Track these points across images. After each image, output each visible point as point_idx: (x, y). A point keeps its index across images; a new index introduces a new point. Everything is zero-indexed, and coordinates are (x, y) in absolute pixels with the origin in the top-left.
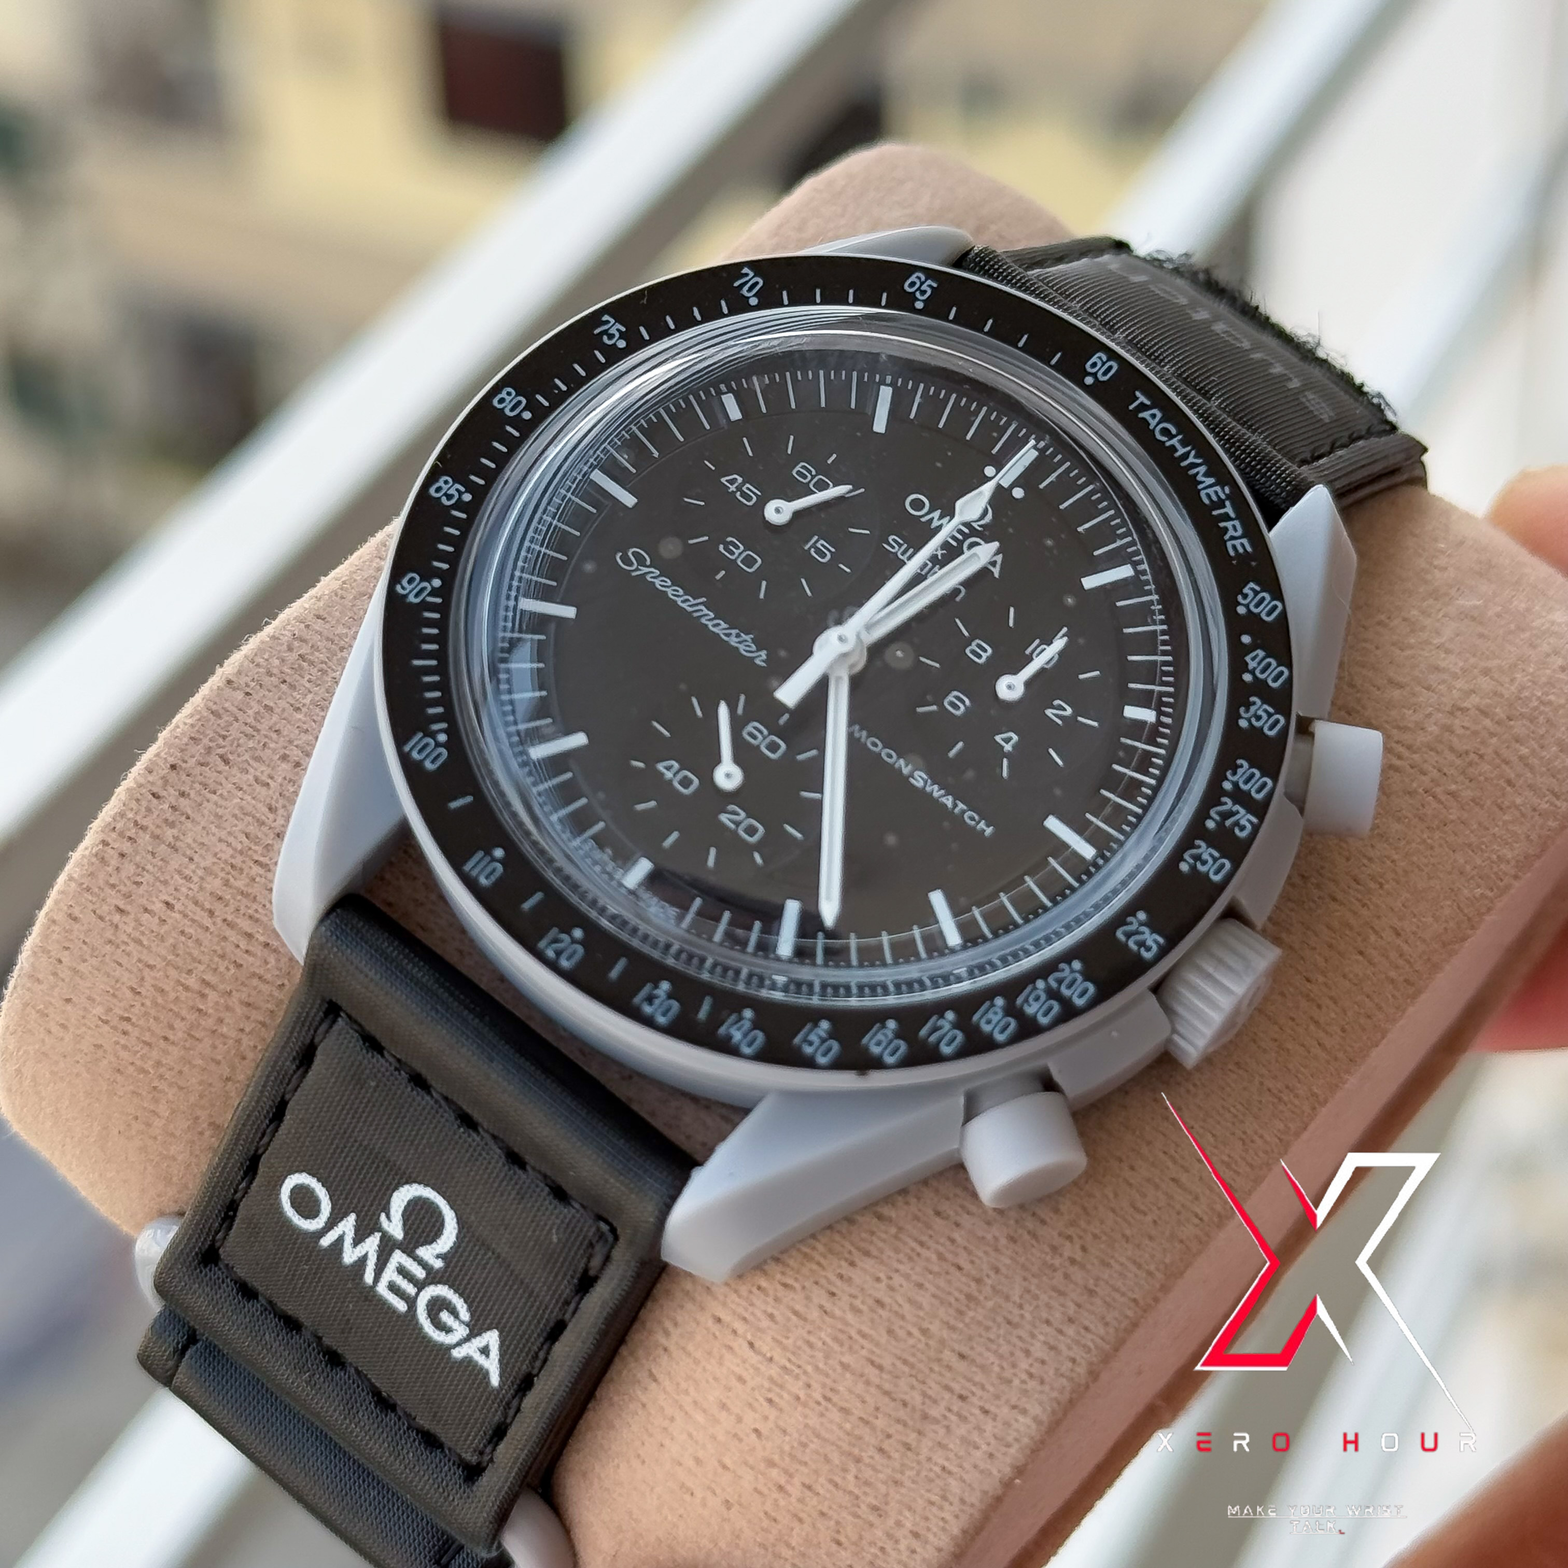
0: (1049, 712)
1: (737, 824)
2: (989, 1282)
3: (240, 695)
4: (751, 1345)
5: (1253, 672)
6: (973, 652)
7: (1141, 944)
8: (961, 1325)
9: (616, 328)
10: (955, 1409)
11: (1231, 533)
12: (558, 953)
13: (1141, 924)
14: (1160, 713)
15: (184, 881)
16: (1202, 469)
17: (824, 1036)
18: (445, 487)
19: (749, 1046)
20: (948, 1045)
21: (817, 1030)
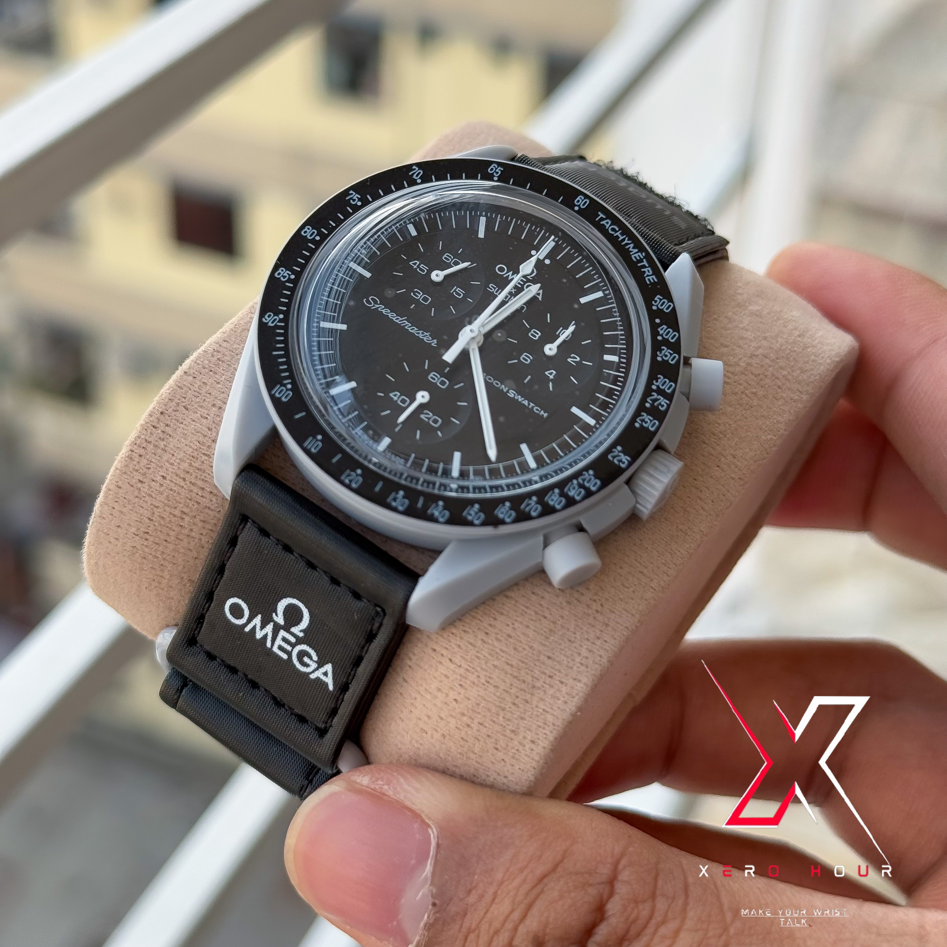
0: (569, 360)
1: (429, 419)
2: (560, 623)
3: (191, 378)
4: (450, 660)
5: (662, 335)
6: (532, 335)
7: (620, 461)
8: (548, 643)
9: (356, 196)
10: (547, 682)
11: (647, 273)
12: (351, 481)
13: (619, 452)
14: (620, 357)
15: (170, 465)
16: (632, 246)
17: (477, 511)
18: (282, 273)
19: (442, 518)
20: (535, 512)
21: (473, 509)
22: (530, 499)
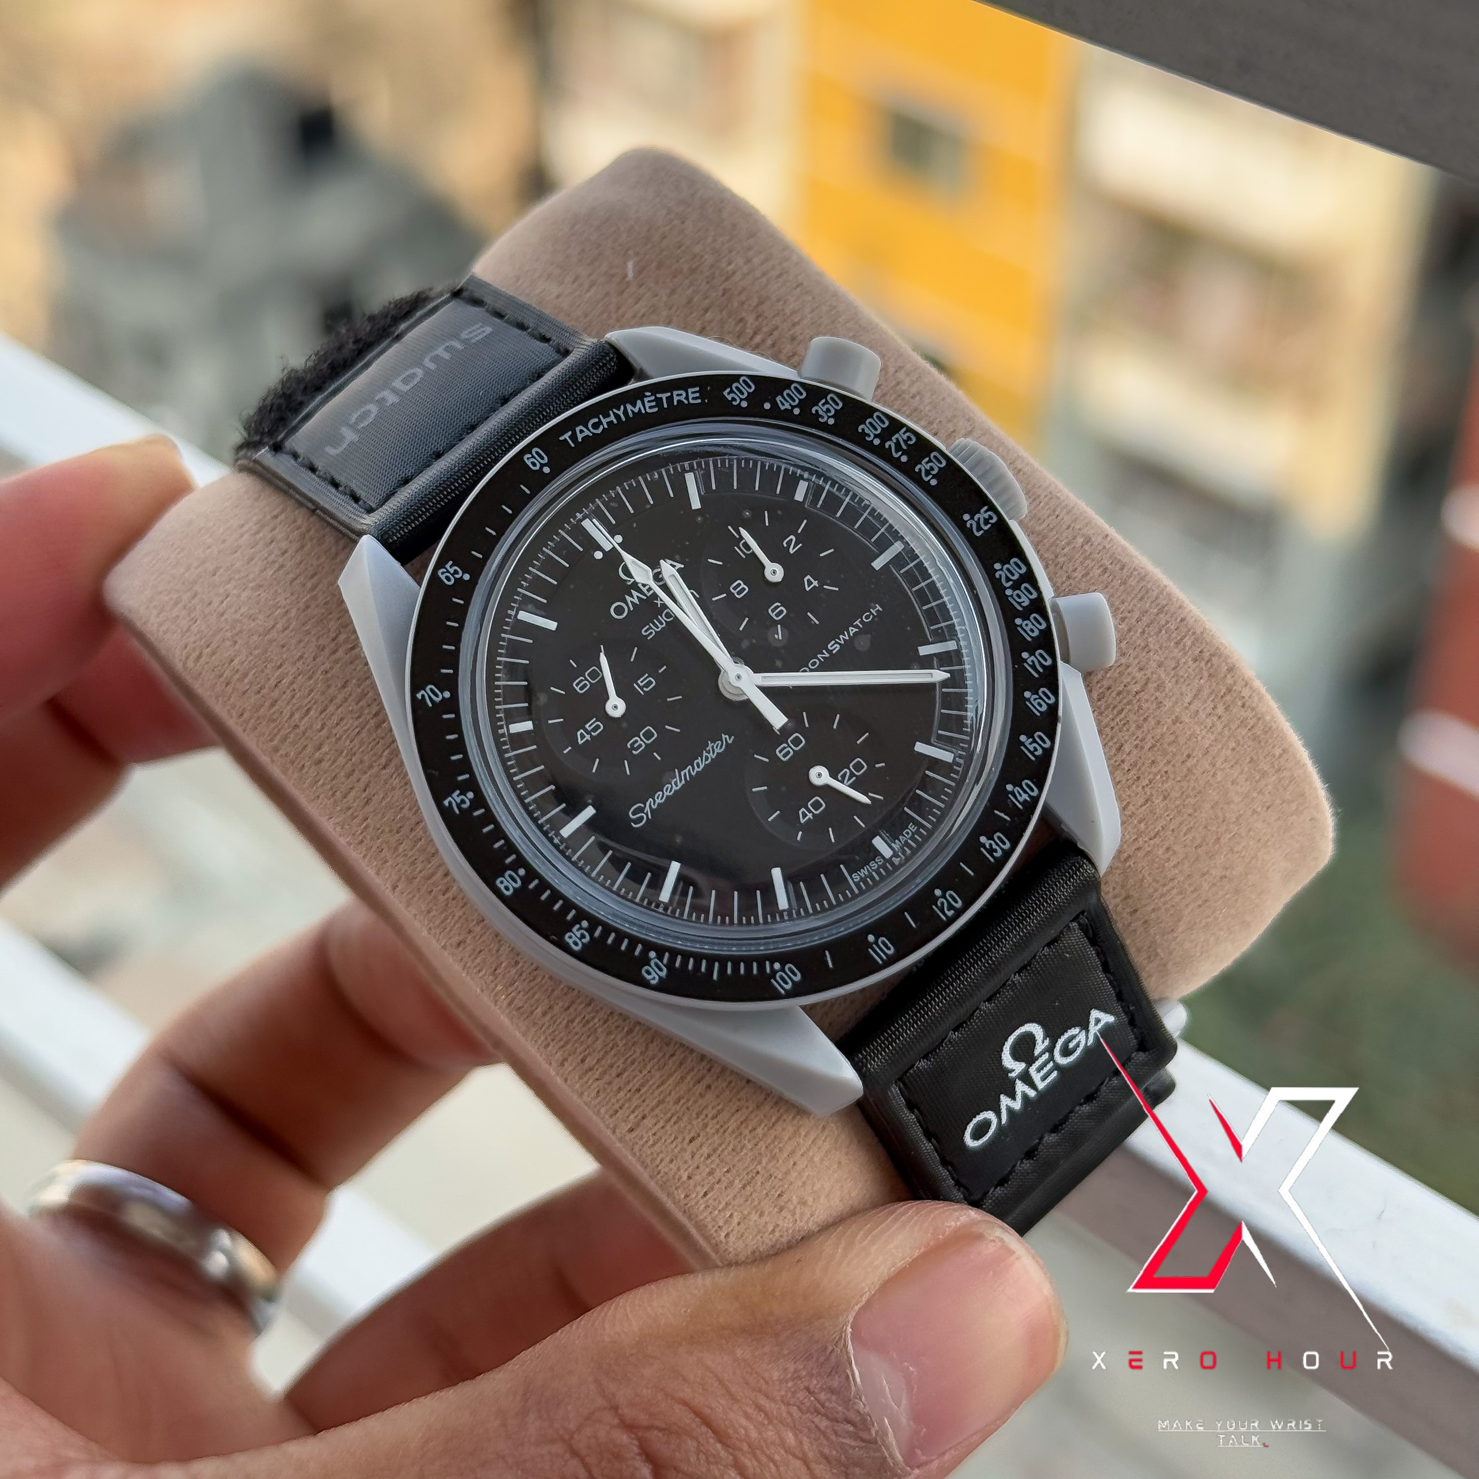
0: (792, 551)
1: (852, 775)
5: (793, 407)
6: (739, 593)
7: (986, 522)
9: (455, 797)
11: (682, 398)
12: (951, 907)
13: (972, 518)
14: (801, 479)
16: (629, 407)
17: (1031, 740)
18: (574, 938)
19: (1032, 790)
20: (1046, 660)
21: (1027, 744)
22: (1025, 661)
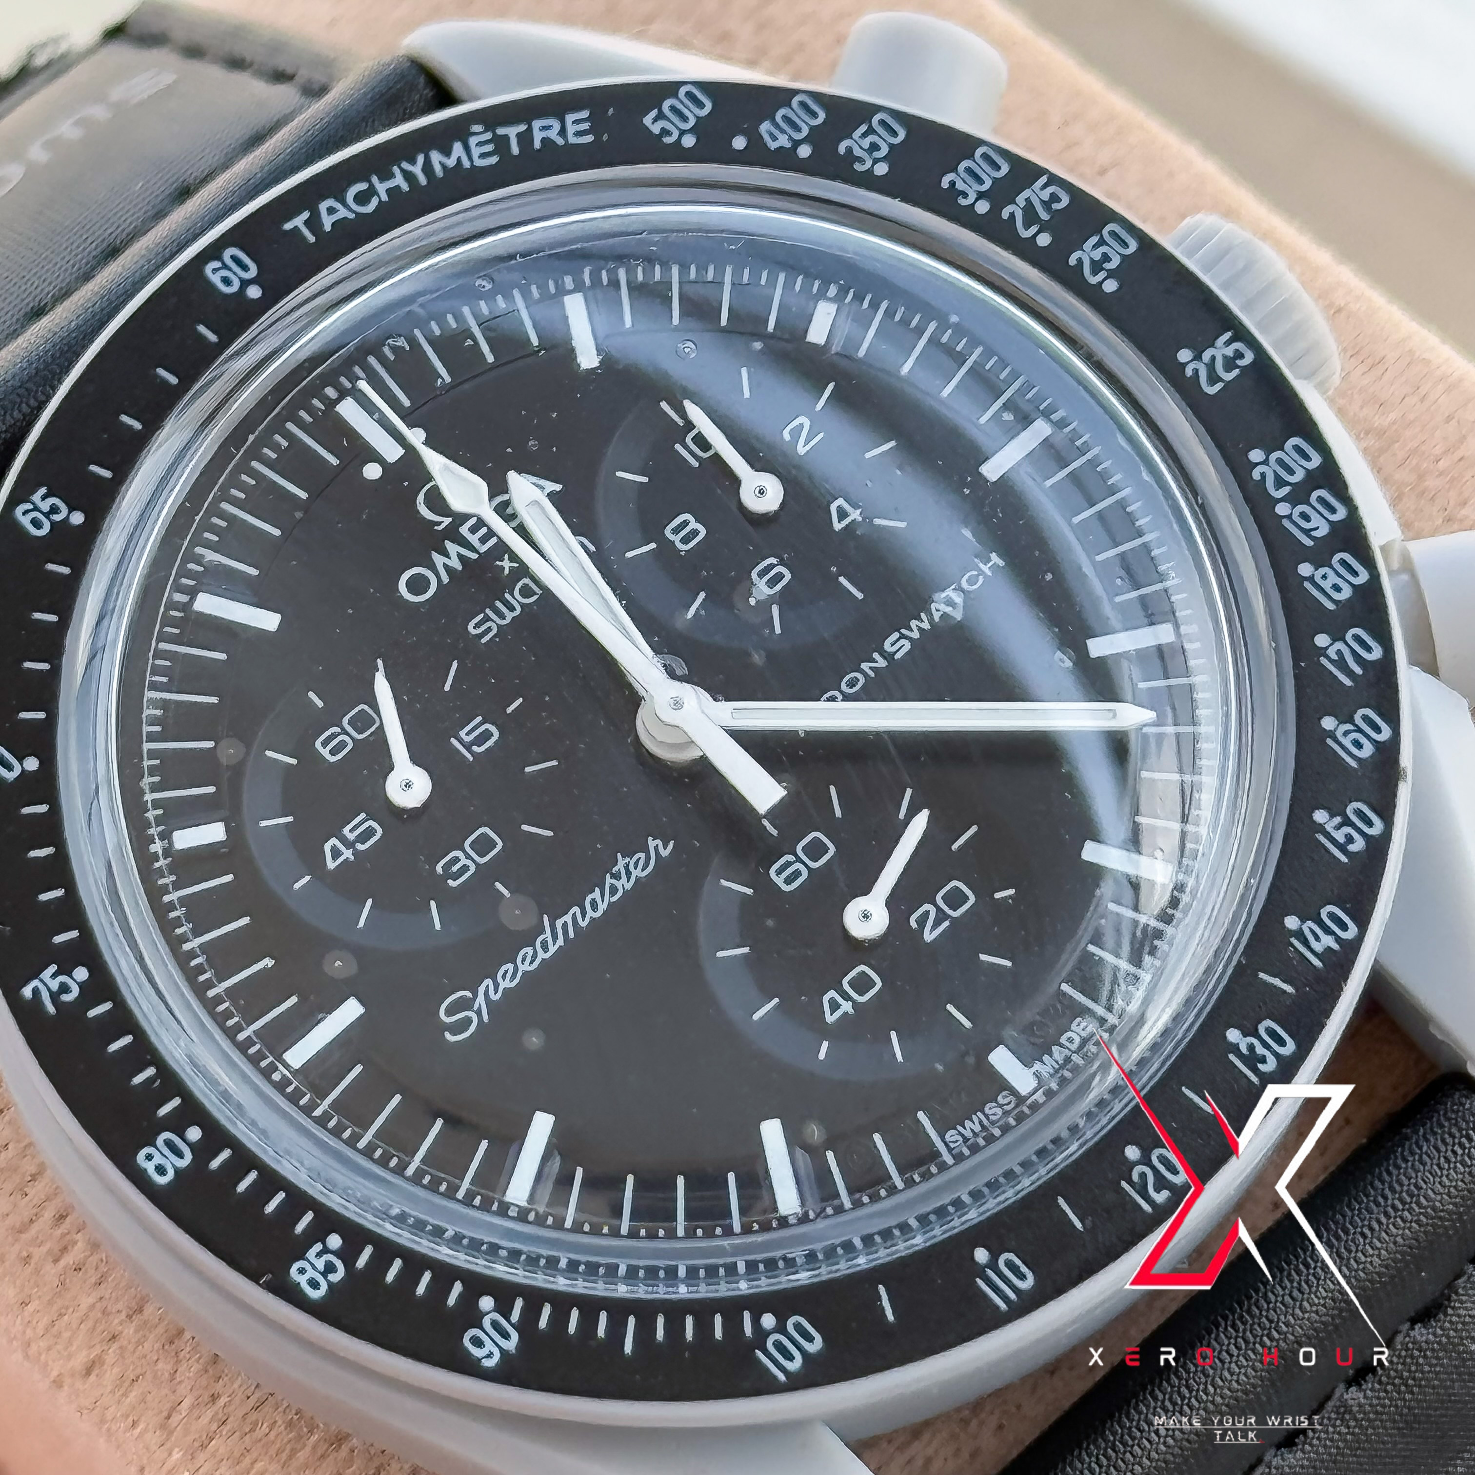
0: (801, 449)
1: (941, 916)
5: (797, 144)
6: (684, 541)
7: (1230, 363)
9: (49, 980)
11: (553, 135)
12: (1161, 1183)
13: (1198, 357)
14: (822, 298)
16: (436, 157)
17: (1338, 820)
18: (310, 1273)
19: (1344, 927)
20: (1369, 649)
21: (1329, 828)
22: (1322, 652)
